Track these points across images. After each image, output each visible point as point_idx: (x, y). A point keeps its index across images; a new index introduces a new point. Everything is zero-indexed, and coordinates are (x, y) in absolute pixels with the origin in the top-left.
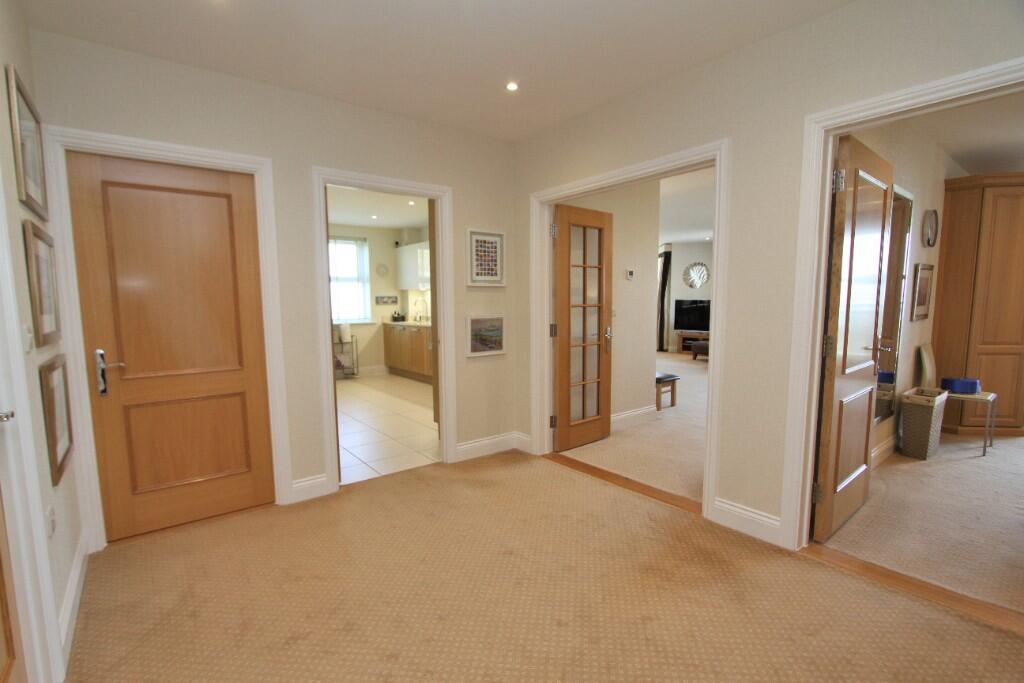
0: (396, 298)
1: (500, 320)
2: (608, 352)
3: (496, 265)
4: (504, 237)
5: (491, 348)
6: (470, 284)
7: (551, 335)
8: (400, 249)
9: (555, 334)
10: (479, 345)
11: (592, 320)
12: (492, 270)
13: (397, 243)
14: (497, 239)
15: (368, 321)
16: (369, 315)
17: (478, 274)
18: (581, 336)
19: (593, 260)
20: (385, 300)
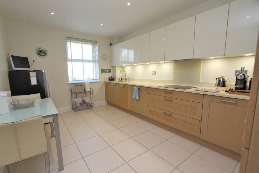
0: (110, 70)
8: (112, 46)
13: (111, 44)
15: (97, 81)
16: (98, 78)
20: (106, 71)
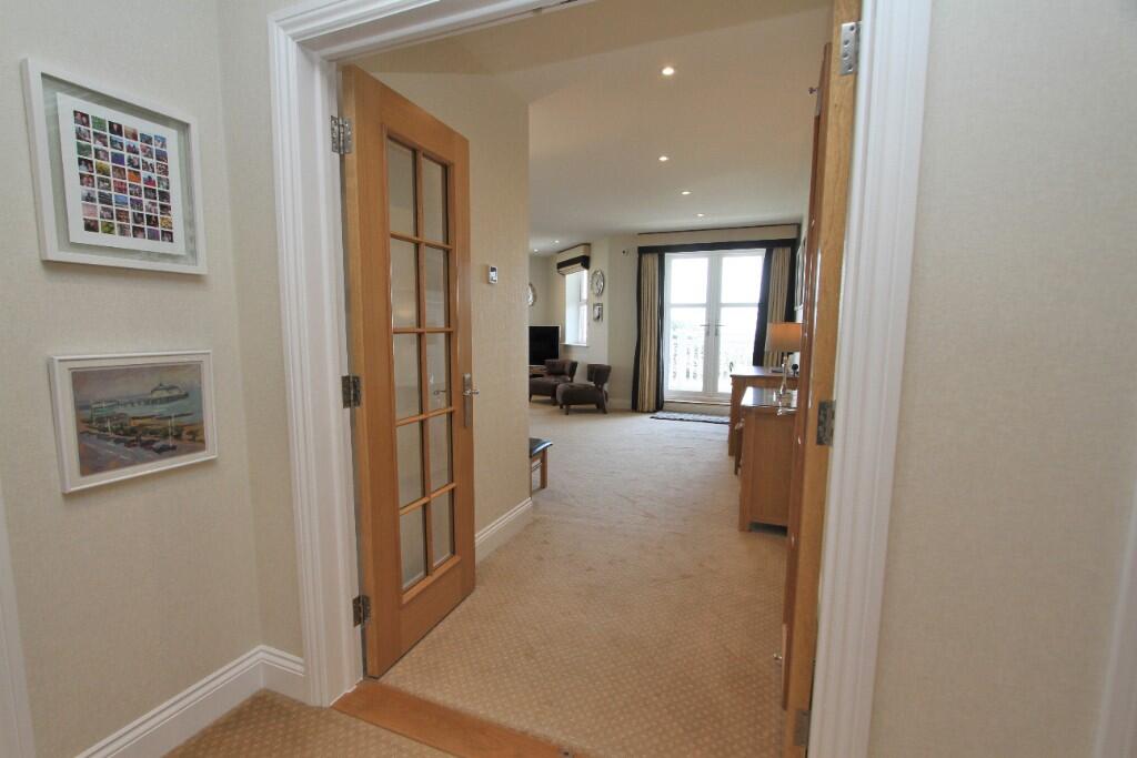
1: (194, 368)
2: (467, 424)
3: (165, 209)
4: (194, 131)
5: (163, 451)
6: (56, 254)
7: (347, 403)
9: (357, 400)
10: (110, 448)
11: (436, 349)
12: (152, 221)
14: (171, 135)
17: (90, 227)
18: (415, 383)
19: (433, 232)
